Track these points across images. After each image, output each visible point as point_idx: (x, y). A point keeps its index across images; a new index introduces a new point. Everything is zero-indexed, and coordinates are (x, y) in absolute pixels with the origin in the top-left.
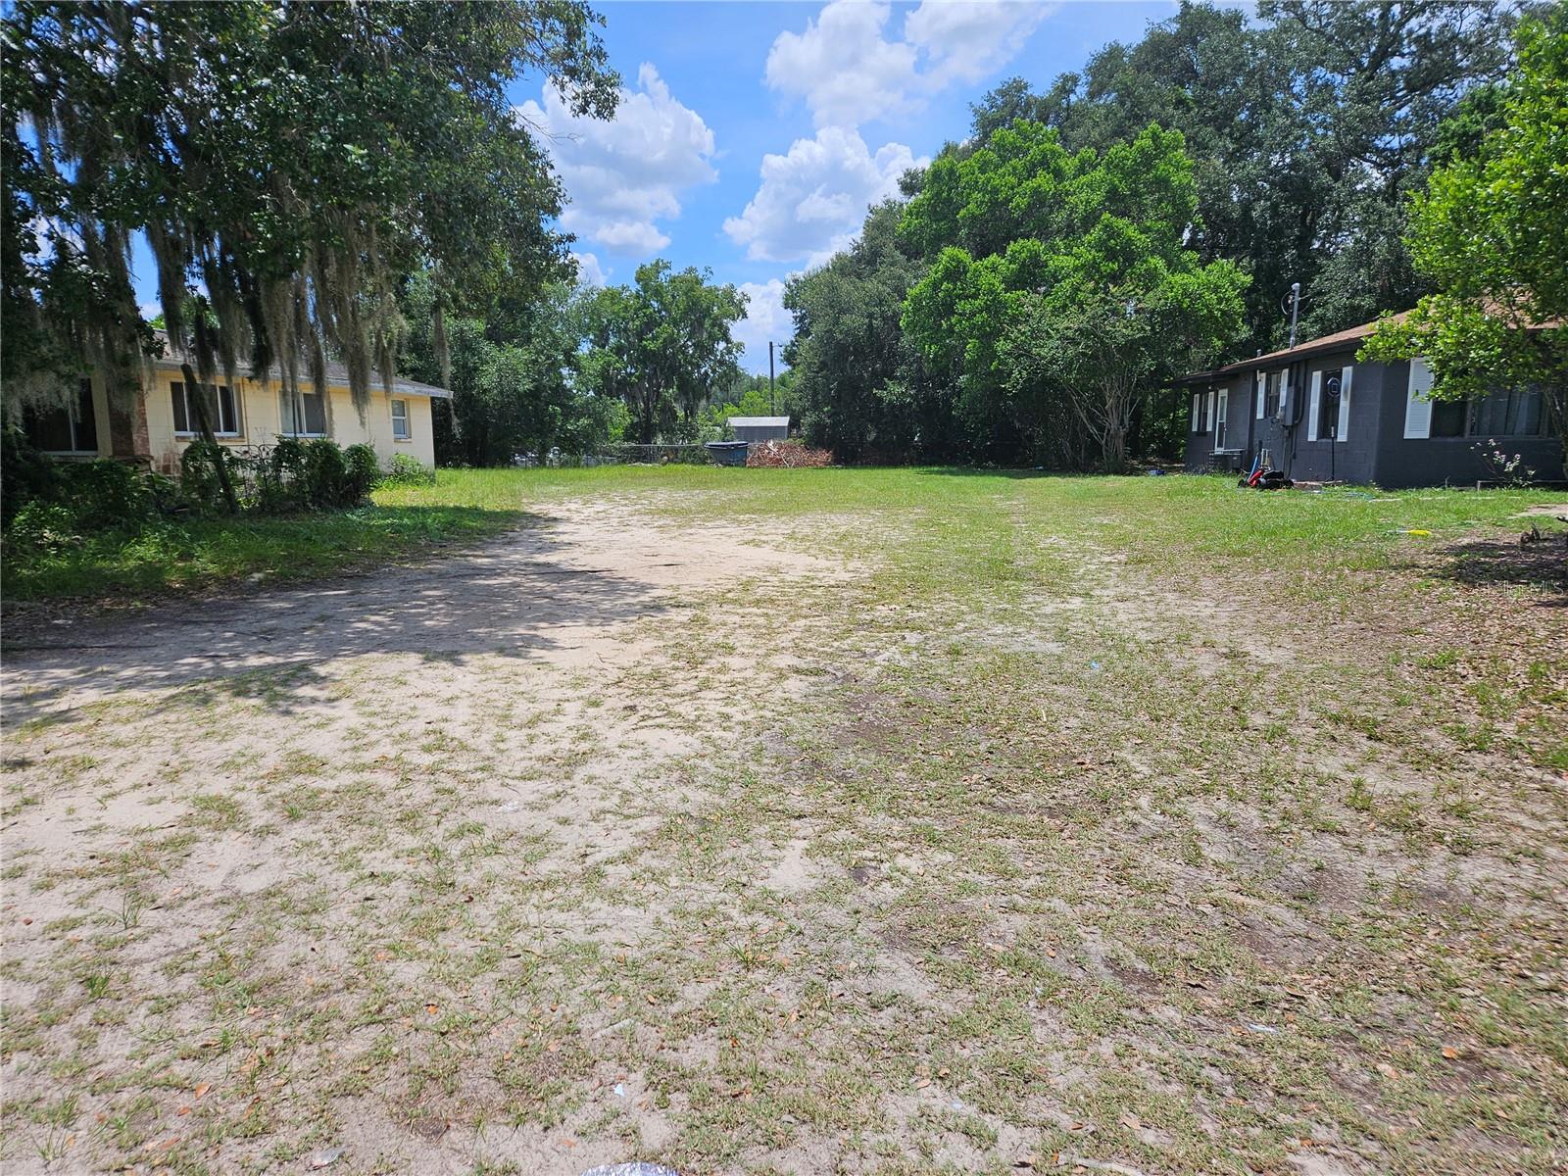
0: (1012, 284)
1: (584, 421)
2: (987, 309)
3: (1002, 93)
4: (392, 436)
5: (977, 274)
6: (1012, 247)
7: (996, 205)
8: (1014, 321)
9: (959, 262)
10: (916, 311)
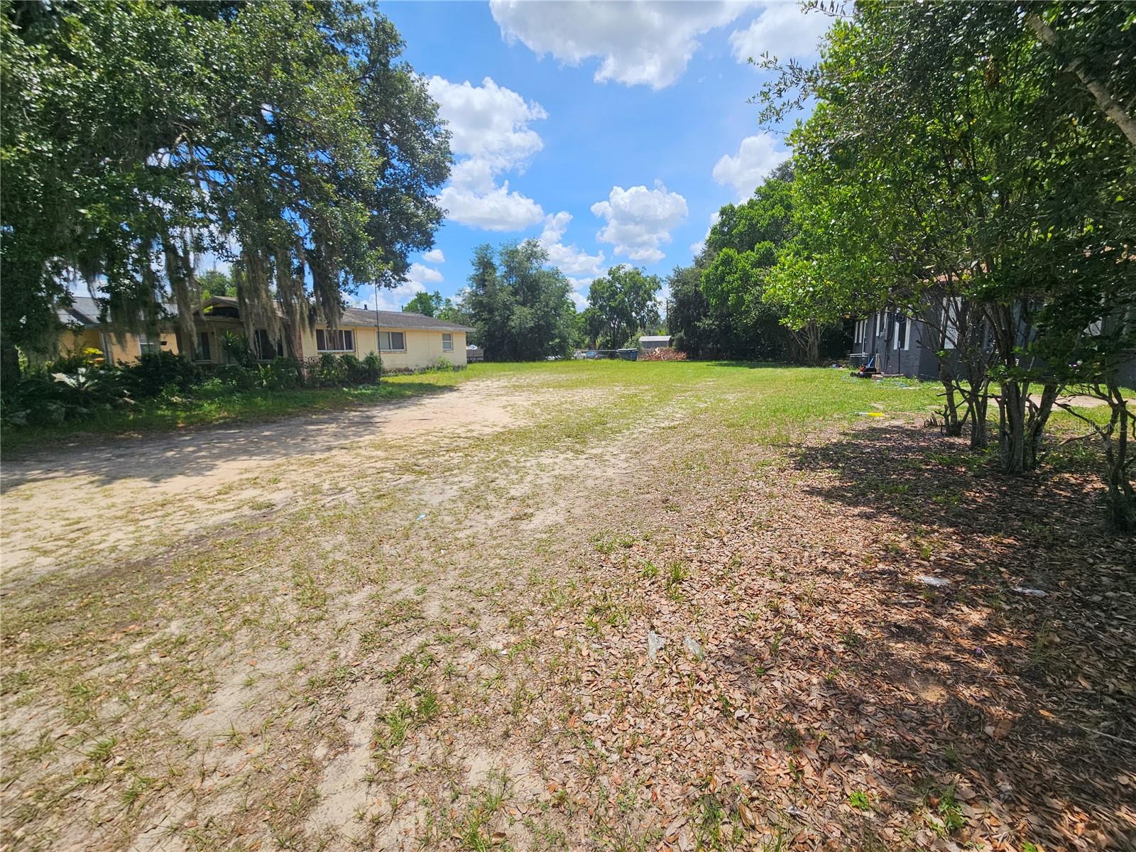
0: (754, 265)
1: (557, 340)
2: (741, 279)
3: (779, 169)
4: (442, 349)
5: (738, 261)
6: (758, 246)
7: (752, 226)
8: (756, 284)
9: (729, 256)
10: (707, 282)
